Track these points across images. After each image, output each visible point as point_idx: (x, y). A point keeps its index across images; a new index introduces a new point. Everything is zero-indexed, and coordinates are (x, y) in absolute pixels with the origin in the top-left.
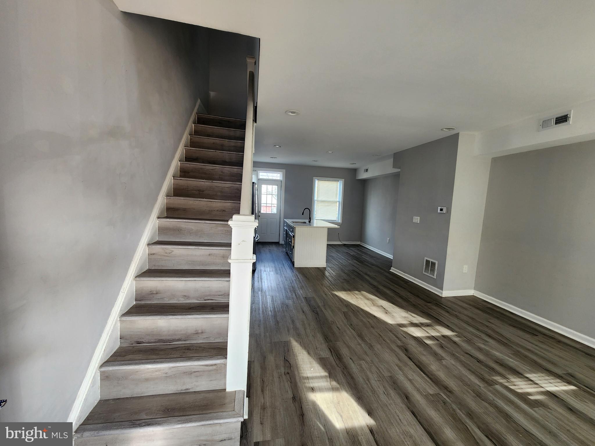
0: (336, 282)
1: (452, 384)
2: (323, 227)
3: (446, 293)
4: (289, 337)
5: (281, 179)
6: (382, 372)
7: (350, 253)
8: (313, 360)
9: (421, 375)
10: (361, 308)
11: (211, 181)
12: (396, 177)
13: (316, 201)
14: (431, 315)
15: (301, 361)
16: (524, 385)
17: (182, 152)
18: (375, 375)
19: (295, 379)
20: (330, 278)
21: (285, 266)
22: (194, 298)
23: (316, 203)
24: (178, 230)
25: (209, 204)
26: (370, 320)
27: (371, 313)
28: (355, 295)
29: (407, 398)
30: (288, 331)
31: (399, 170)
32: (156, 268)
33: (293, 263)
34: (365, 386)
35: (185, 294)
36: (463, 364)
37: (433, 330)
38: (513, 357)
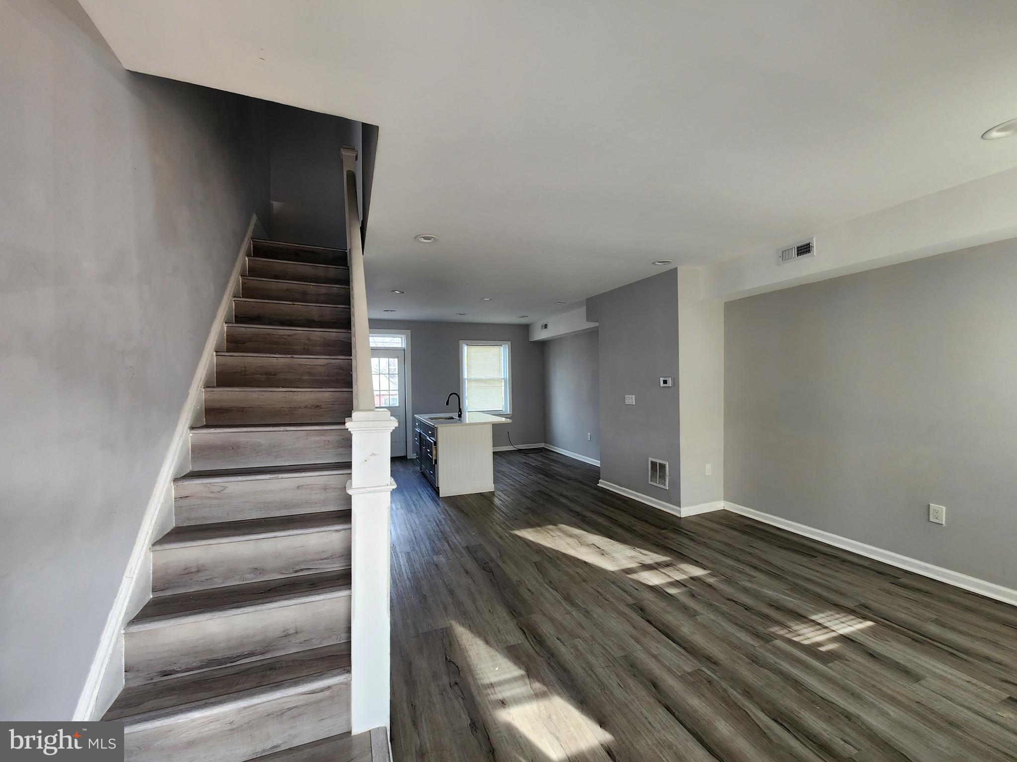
0: (515, 515)
1: (715, 650)
2: (485, 423)
3: (686, 511)
4: (449, 620)
5: (404, 346)
6: (611, 651)
7: (531, 463)
8: (497, 653)
9: (669, 644)
10: (561, 552)
11: (289, 356)
12: (593, 334)
13: (466, 381)
14: (670, 548)
15: (475, 657)
16: (810, 632)
17: (230, 308)
18: (601, 659)
19: (470, 692)
20: (503, 509)
21: (423, 497)
22: (273, 571)
23: (466, 383)
24: (233, 449)
25: (290, 396)
26: (579, 570)
27: (580, 558)
28: (549, 531)
29: (654, 685)
30: (446, 609)
31: (596, 324)
32: (192, 523)
33: (437, 491)
34: (588, 680)
35: (256, 566)
36: (726, 617)
37: (676, 572)
38: (790, 593)
